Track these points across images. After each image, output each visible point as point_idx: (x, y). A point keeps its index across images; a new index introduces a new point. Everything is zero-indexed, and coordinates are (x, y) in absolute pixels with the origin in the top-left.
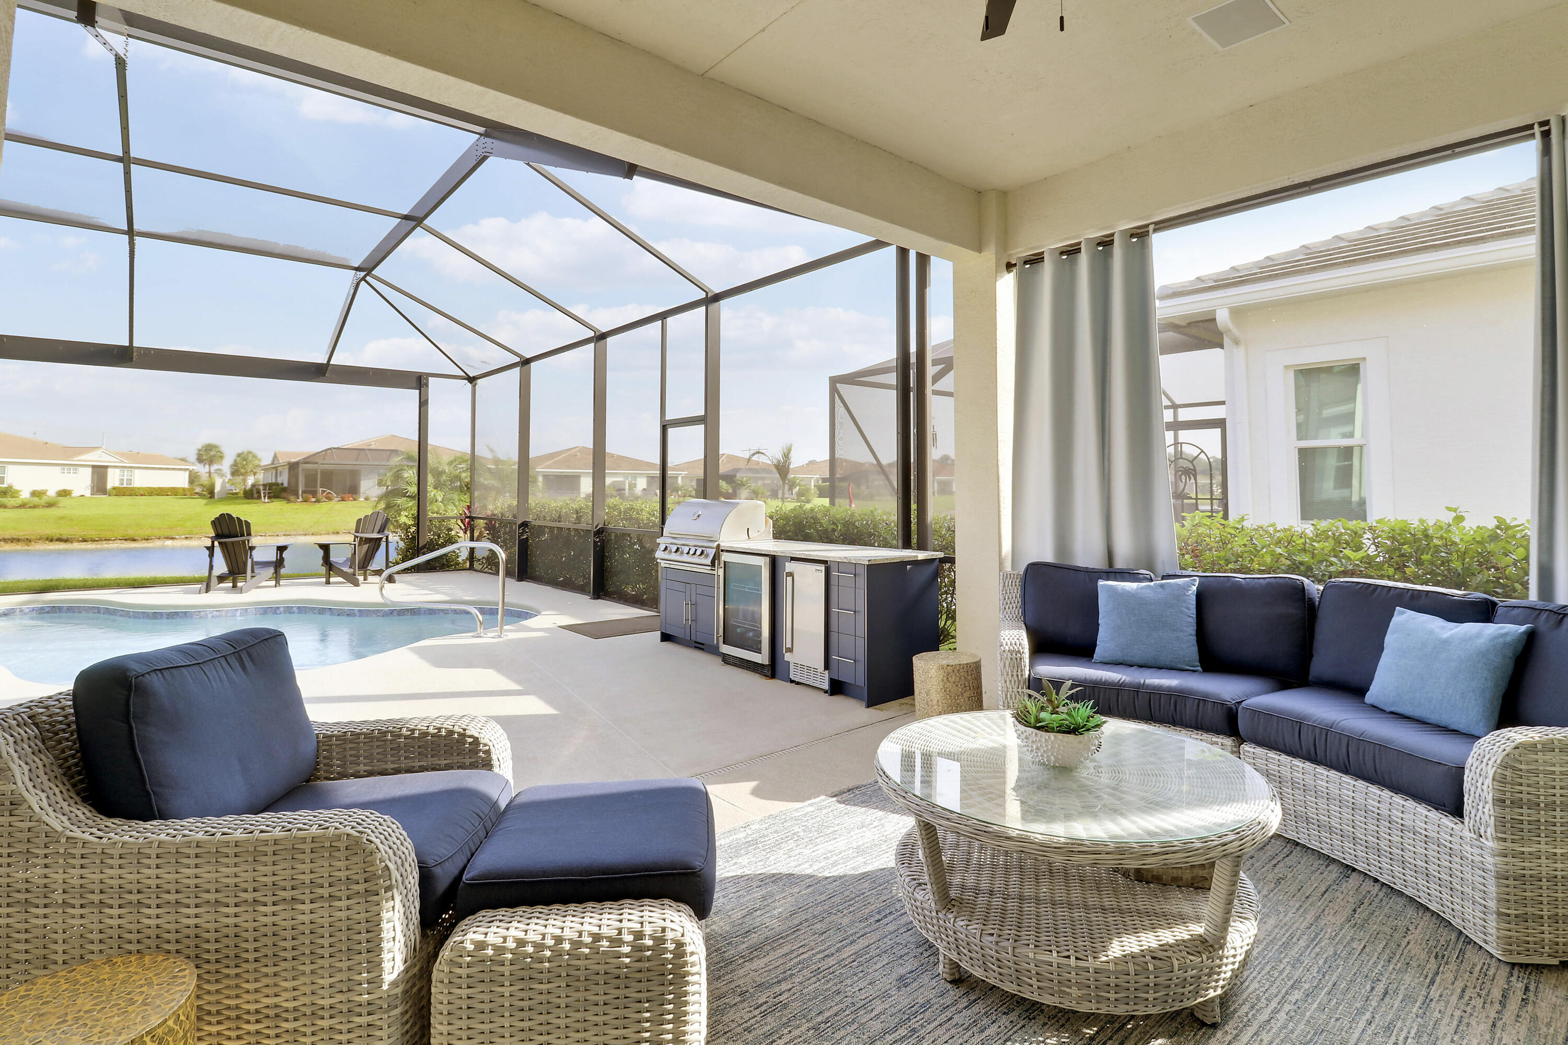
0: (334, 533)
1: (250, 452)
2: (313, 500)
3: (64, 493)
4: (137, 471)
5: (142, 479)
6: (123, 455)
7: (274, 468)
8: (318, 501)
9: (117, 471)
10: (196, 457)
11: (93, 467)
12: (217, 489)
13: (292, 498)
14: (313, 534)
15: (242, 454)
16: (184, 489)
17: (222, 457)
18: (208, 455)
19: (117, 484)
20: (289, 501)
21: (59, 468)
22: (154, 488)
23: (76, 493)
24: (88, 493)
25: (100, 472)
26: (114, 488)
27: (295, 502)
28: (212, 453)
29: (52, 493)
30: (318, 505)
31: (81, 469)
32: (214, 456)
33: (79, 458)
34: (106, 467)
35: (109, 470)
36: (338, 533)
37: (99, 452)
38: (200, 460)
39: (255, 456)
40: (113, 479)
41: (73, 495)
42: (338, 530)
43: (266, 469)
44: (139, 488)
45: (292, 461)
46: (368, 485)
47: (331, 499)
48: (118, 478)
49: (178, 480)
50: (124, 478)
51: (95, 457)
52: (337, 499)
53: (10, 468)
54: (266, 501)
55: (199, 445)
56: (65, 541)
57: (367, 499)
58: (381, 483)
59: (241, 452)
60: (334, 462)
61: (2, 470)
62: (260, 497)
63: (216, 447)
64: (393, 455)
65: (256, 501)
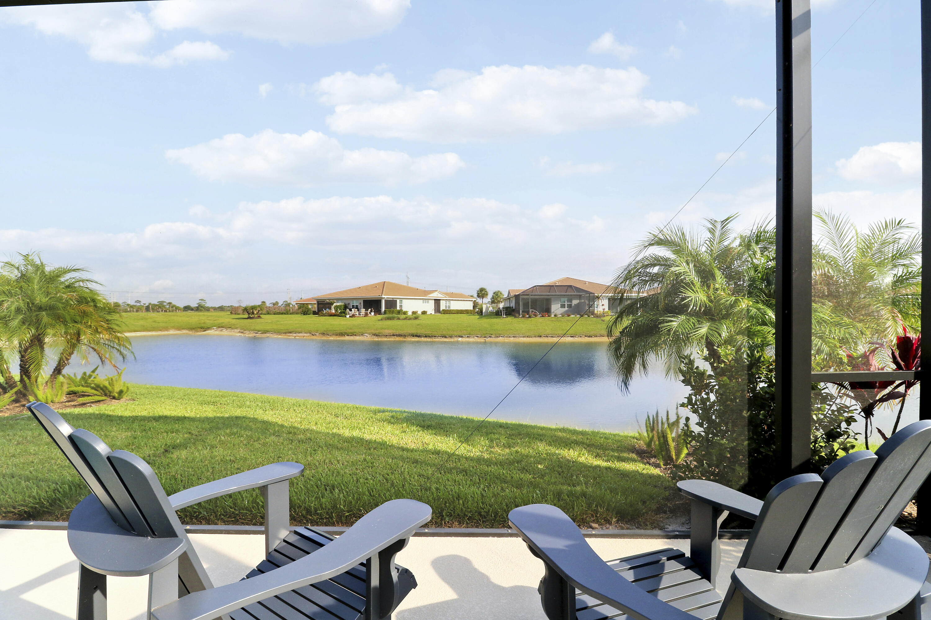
0: (538, 336)
1: (499, 291)
2: (528, 316)
3: (424, 313)
4: (452, 302)
5: (454, 306)
6: (447, 293)
7: (509, 298)
8: (530, 317)
9: (444, 301)
10: (477, 294)
11: (435, 300)
12: (484, 310)
13: (517, 315)
14: (529, 337)
16: (470, 310)
17: (487, 294)
18: (482, 293)
19: (444, 308)
20: (515, 317)
21: (422, 301)
22: (458, 310)
23: (429, 313)
24: (433, 313)
25: (437, 302)
26: (443, 310)
27: (518, 317)
29: (419, 313)
30: (530, 319)
31: (430, 301)
32: (485, 293)
33: (430, 295)
34: (440, 300)
35: (441, 301)
36: (540, 336)
37: (436, 293)
38: (478, 296)
39: (501, 293)
40: (443, 307)
41: (427, 314)
43: (505, 300)
44: (452, 310)
45: (517, 294)
46: (556, 308)
47: (536, 316)
48: (444, 305)
49: (469, 306)
50: (447, 305)
51: (436, 295)
52: (539, 316)
53: (404, 301)
54: (505, 316)
55: (478, 289)
56: (419, 336)
57: (555, 316)
58: (563, 306)
59: (495, 291)
60: (536, 294)
61: (401, 302)
62: (502, 315)
63: (486, 289)
64: (569, 289)
65: (500, 317)
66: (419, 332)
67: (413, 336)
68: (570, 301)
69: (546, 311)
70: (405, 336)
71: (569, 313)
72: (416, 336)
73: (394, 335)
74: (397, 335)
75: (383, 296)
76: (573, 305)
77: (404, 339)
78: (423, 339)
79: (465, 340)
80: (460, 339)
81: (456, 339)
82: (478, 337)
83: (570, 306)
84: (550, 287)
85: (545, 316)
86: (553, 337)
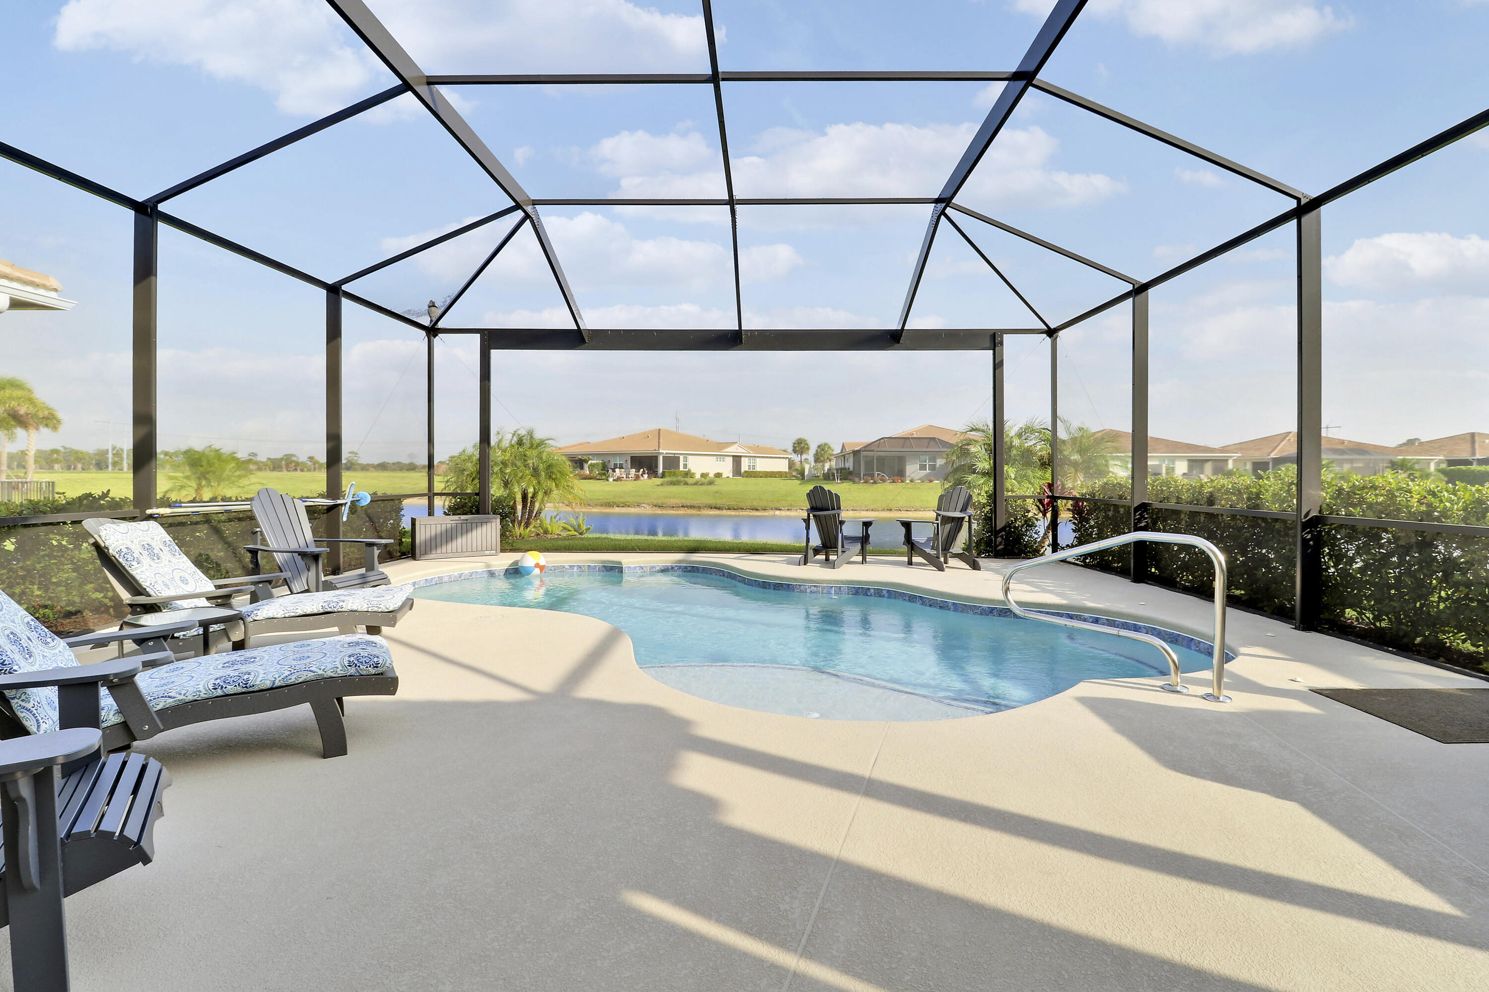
0: (888, 510)
1: (826, 444)
2: (872, 481)
3: (719, 475)
4: (758, 459)
5: (762, 465)
6: (750, 448)
7: (843, 456)
8: (875, 483)
9: (747, 459)
10: (792, 448)
11: (733, 456)
12: (806, 473)
13: (857, 480)
14: (872, 510)
15: (821, 445)
16: (785, 472)
17: (808, 449)
18: (800, 447)
19: (747, 469)
20: (854, 482)
21: (715, 457)
22: (768, 472)
23: (724, 476)
24: (731, 475)
25: (737, 459)
26: (745, 472)
27: (859, 483)
28: (803, 445)
29: (711, 475)
30: (875, 486)
31: (726, 458)
32: (804, 447)
33: (726, 450)
34: (741, 457)
35: (742, 458)
36: (891, 510)
37: (735, 446)
38: (795, 451)
39: (829, 448)
40: (745, 466)
41: (723, 477)
42: (891, 508)
43: (837, 457)
44: (759, 472)
45: (856, 449)
46: (912, 469)
47: (884, 481)
48: (747, 464)
49: (782, 466)
50: (751, 464)
51: (734, 450)
52: (889, 481)
53: (689, 457)
54: (839, 481)
55: (794, 439)
56: (719, 509)
57: (912, 481)
58: (923, 467)
59: (820, 444)
60: (884, 449)
61: (686, 460)
62: (834, 479)
63: (805, 441)
64: (932, 443)
65: (831, 482)
66: (719, 502)
67: (711, 508)
68: (933, 459)
69: (899, 474)
70: (699, 508)
71: (932, 478)
72: (716, 508)
73: (684, 507)
74: (687, 507)
75: (661, 451)
76: (938, 466)
77: (698, 512)
78: (725, 512)
79: (783, 513)
80: (777, 512)
81: (771, 513)
82: (802, 510)
83: (933, 468)
84: (904, 440)
85: (898, 482)
86: (909, 512)
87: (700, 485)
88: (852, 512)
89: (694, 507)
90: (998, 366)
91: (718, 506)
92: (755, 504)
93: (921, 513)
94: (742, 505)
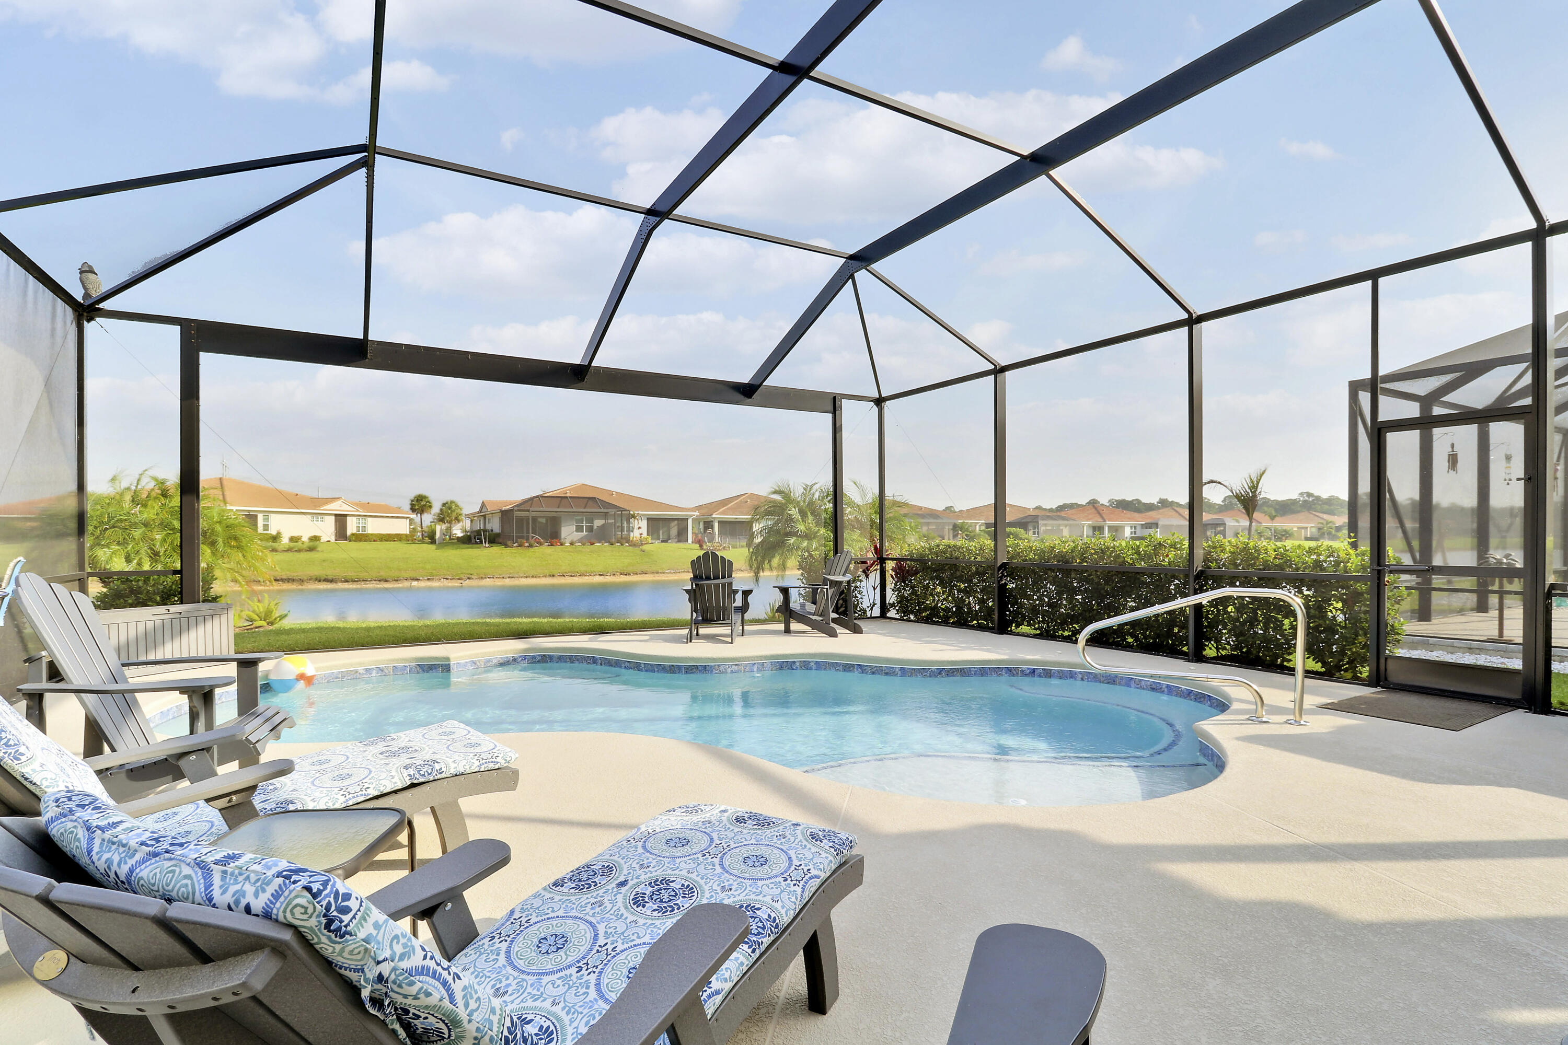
0: (550, 576)
1: (452, 502)
2: (527, 545)
3: (315, 539)
4: (369, 519)
5: (375, 526)
6: (357, 505)
7: (483, 515)
8: (531, 546)
9: (354, 519)
10: (410, 507)
11: (336, 515)
12: (438, 535)
13: (509, 543)
14: (532, 577)
15: (447, 503)
16: (406, 535)
17: (430, 507)
18: (420, 505)
19: (355, 531)
20: (506, 546)
21: (310, 516)
22: (383, 535)
23: (324, 539)
24: (333, 539)
25: (341, 519)
26: (353, 534)
27: (512, 547)
28: (423, 503)
29: (305, 539)
30: (531, 550)
31: (326, 518)
32: (425, 505)
33: (325, 508)
34: (346, 516)
35: (348, 518)
36: (553, 576)
37: (339, 502)
38: (413, 509)
39: (457, 506)
40: (352, 527)
41: (322, 541)
42: (554, 573)
43: (472, 517)
44: (372, 535)
45: (504, 508)
46: (568, 532)
47: (541, 544)
48: (355, 525)
49: (402, 527)
50: (361, 525)
51: (338, 507)
52: (546, 544)
53: (272, 516)
54: (487, 545)
55: (412, 495)
56: (331, 581)
57: (572, 544)
58: (579, 529)
59: (445, 502)
60: (541, 509)
61: (266, 518)
62: (481, 542)
63: (425, 497)
64: (590, 502)
65: (478, 546)
66: (330, 573)
67: (320, 581)
68: (591, 521)
69: (553, 536)
70: (301, 581)
71: (593, 541)
72: (326, 580)
73: (278, 580)
74: (282, 580)
75: (229, 508)
76: (595, 527)
77: (300, 587)
78: (340, 585)
79: (422, 584)
80: (415, 583)
81: (406, 584)
82: (447, 579)
83: (590, 529)
84: (560, 499)
85: (557, 545)
86: (574, 578)
87: (296, 551)
88: (508, 579)
89: (293, 580)
90: (836, 430)
91: (330, 578)
92: (383, 574)
93: (587, 578)
94: (364, 575)
